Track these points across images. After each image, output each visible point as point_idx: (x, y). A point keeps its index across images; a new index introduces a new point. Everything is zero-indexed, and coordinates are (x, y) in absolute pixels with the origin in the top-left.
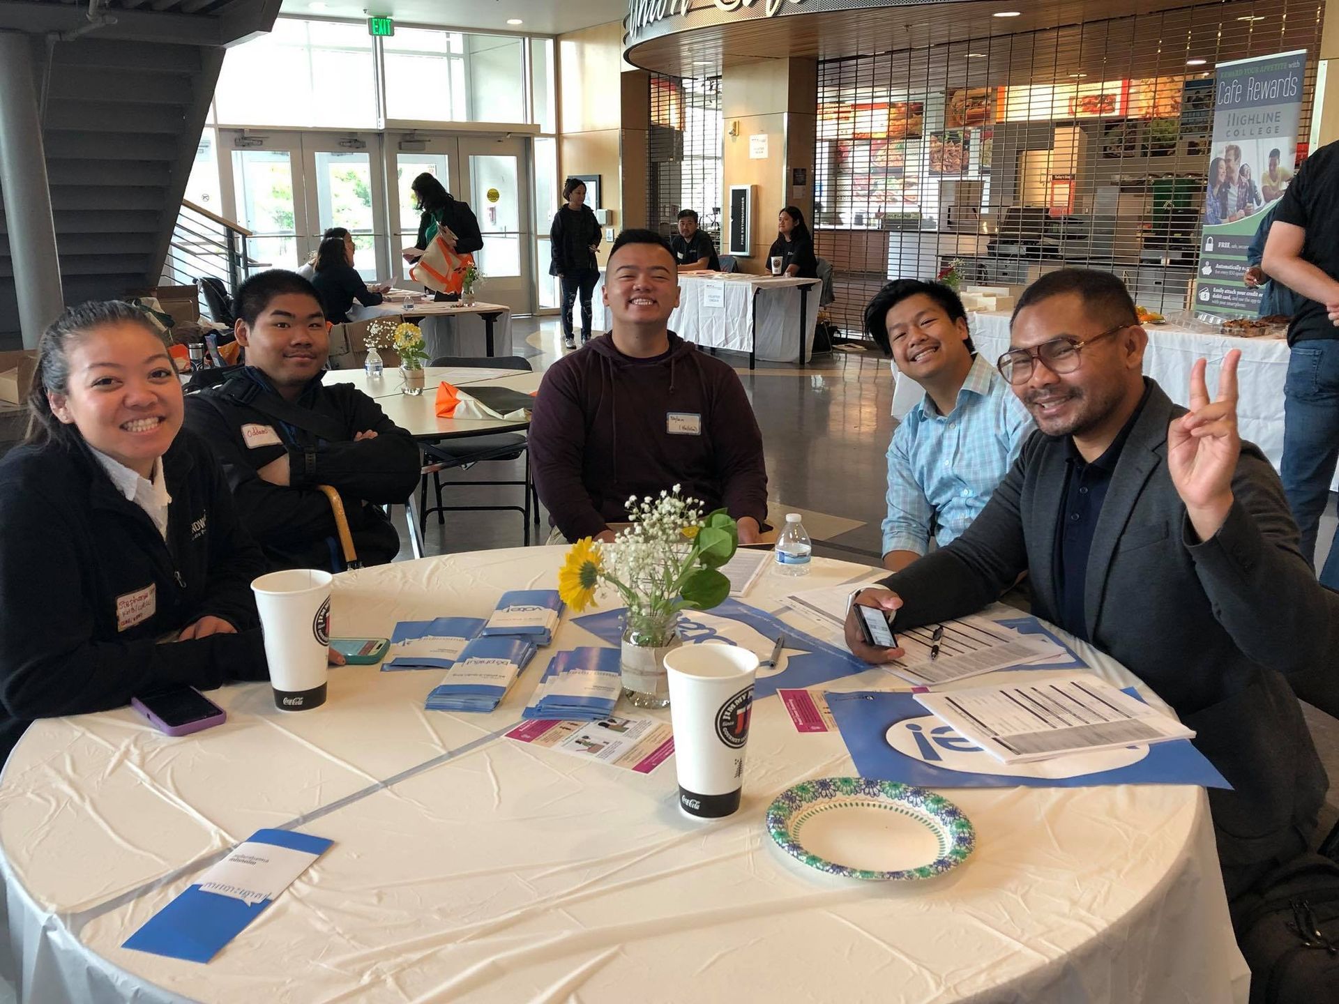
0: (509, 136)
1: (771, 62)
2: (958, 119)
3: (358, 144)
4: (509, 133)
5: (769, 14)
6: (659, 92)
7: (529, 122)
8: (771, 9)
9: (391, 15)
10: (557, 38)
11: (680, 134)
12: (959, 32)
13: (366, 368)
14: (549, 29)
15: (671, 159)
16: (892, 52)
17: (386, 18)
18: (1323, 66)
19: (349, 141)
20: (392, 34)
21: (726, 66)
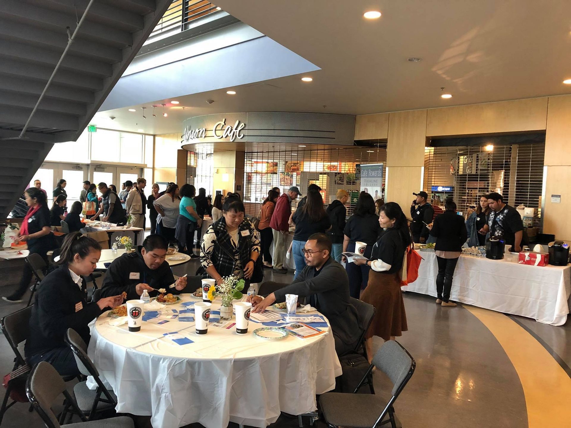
0: (135, 168)
1: (230, 151)
2: (289, 169)
3: (79, 168)
4: (136, 167)
5: (231, 141)
6: (190, 155)
7: (143, 163)
8: (232, 139)
9: (96, 125)
10: (154, 136)
11: (195, 168)
12: (289, 148)
13: (112, 249)
14: (152, 133)
15: (191, 177)
16: (268, 152)
17: (94, 126)
18: (387, 169)
19: (77, 167)
20: (96, 131)
21: (214, 151)
